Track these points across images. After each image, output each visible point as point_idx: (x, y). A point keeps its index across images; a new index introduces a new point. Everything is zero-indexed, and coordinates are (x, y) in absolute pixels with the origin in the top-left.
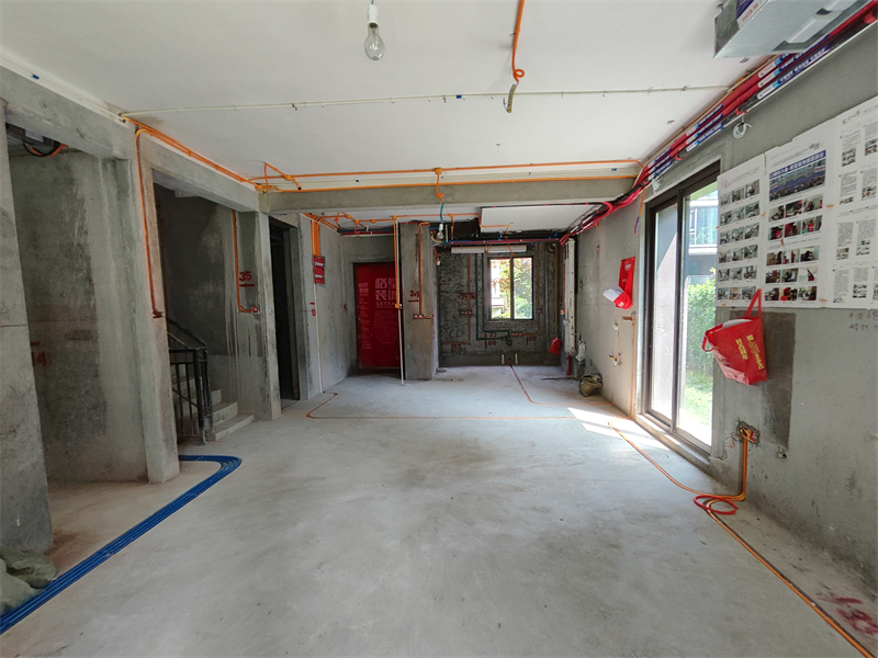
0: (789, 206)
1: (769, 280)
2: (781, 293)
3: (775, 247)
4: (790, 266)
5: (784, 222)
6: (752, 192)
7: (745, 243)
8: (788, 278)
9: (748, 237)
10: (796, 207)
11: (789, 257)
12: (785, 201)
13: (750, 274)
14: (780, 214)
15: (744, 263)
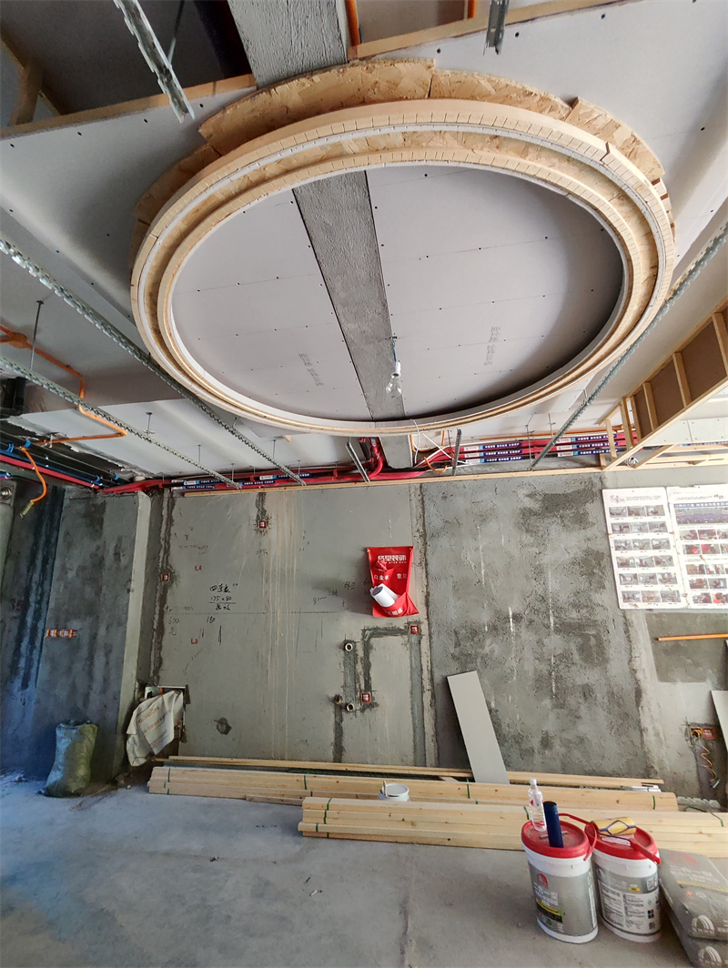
0: (702, 532)
1: (693, 586)
2: (713, 598)
3: (695, 560)
4: (715, 577)
5: (698, 542)
6: (655, 513)
7: (657, 553)
8: (716, 585)
9: (656, 547)
10: (711, 534)
11: (712, 569)
12: (697, 527)
13: (668, 579)
14: (693, 535)
15: (657, 570)
